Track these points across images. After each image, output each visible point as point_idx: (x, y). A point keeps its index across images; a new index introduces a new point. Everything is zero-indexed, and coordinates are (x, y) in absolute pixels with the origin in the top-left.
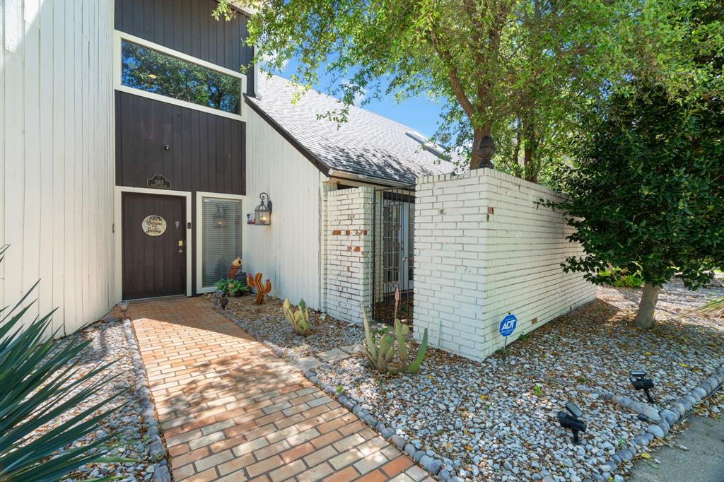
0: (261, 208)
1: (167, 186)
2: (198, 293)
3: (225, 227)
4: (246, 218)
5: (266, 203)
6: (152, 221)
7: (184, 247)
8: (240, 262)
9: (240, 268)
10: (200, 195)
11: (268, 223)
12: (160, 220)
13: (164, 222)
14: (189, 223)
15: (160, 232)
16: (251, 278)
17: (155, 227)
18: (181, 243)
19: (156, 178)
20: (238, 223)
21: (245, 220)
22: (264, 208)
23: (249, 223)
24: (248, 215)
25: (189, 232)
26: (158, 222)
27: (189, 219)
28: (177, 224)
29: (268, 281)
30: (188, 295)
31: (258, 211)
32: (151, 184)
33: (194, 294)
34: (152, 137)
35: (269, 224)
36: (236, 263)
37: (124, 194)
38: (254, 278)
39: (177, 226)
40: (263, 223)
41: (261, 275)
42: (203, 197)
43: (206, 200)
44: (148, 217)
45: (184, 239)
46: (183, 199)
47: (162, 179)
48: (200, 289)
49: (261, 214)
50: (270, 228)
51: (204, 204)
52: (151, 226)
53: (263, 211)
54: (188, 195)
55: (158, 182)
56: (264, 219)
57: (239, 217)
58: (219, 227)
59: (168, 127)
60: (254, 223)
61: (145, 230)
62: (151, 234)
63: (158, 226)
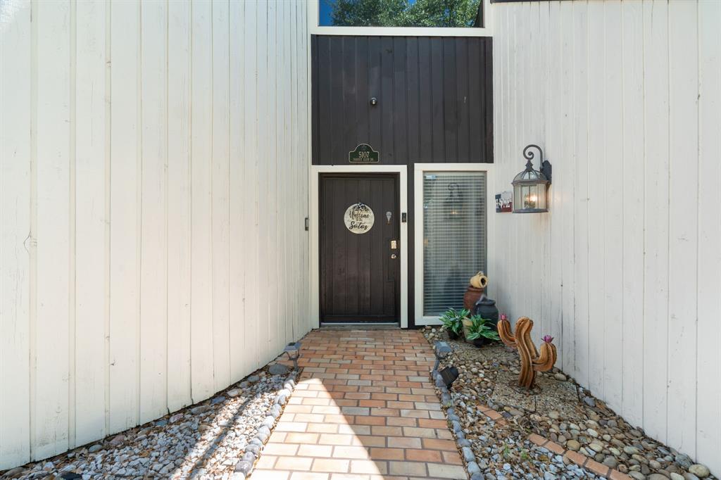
0: (526, 177)
1: (374, 159)
2: (417, 323)
3: (462, 218)
4: (495, 201)
5: (536, 165)
6: (356, 212)
7: (398, 251)
8: (483, 281)
9: (484, 291)
10: (419, 168)
11: (542, 207)
12: (367, 210)
13: (371, 214)
14: (403, 214)
15: (366, 227)
16: (507, 325)
17: (359, 220)
18: (394, 244)
19: (360, 149)
20: (481, 212)
21: (491, 205)
22: (533, 176)
23: (501, 210)
24: (498, 197)
25: (404, 227)
26: (364, 213)
27: (404, 208)
28: (389, 215)
29: (548, 340)
30: (402, 327)
31: (518, 183)
32: (354, 160)
33: (412, 325)
34: (354, 90)
35: (546, 211)
36: (475, 281)
37: (322, 176)
38: (514, 327)
39: (389, 218)
40: (531, 208)
41: (531, 324)
42: (424, 172)
43: (429, 177)
44: (352, 207)
45: (398, 239)
46: (396, 176)
47: (368, 149)
48: (420, 319)
49: (525, 189)
50: (546, 219)
51: (426, 182)
52: (355, 220)
53: (530, 183)
54: (402, 169)
55: (362, 154)
56: (534, 199)
57: (482, 202)
58: (451, 218)
59: (375, 71)
60: (509, 210)
61: (348, 225)
62: (355, 231)
63: (364, 219)
